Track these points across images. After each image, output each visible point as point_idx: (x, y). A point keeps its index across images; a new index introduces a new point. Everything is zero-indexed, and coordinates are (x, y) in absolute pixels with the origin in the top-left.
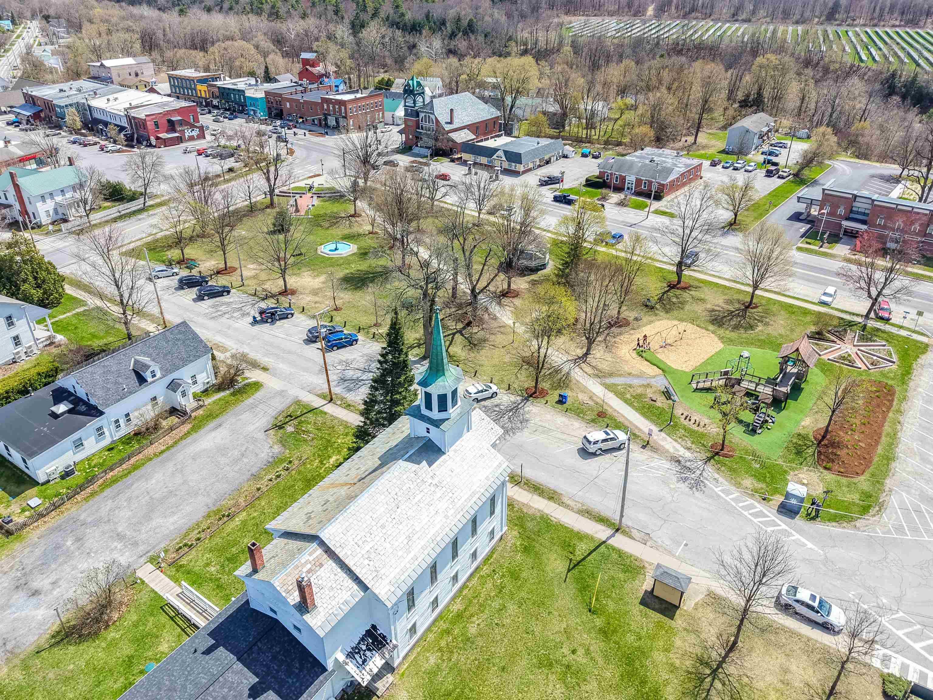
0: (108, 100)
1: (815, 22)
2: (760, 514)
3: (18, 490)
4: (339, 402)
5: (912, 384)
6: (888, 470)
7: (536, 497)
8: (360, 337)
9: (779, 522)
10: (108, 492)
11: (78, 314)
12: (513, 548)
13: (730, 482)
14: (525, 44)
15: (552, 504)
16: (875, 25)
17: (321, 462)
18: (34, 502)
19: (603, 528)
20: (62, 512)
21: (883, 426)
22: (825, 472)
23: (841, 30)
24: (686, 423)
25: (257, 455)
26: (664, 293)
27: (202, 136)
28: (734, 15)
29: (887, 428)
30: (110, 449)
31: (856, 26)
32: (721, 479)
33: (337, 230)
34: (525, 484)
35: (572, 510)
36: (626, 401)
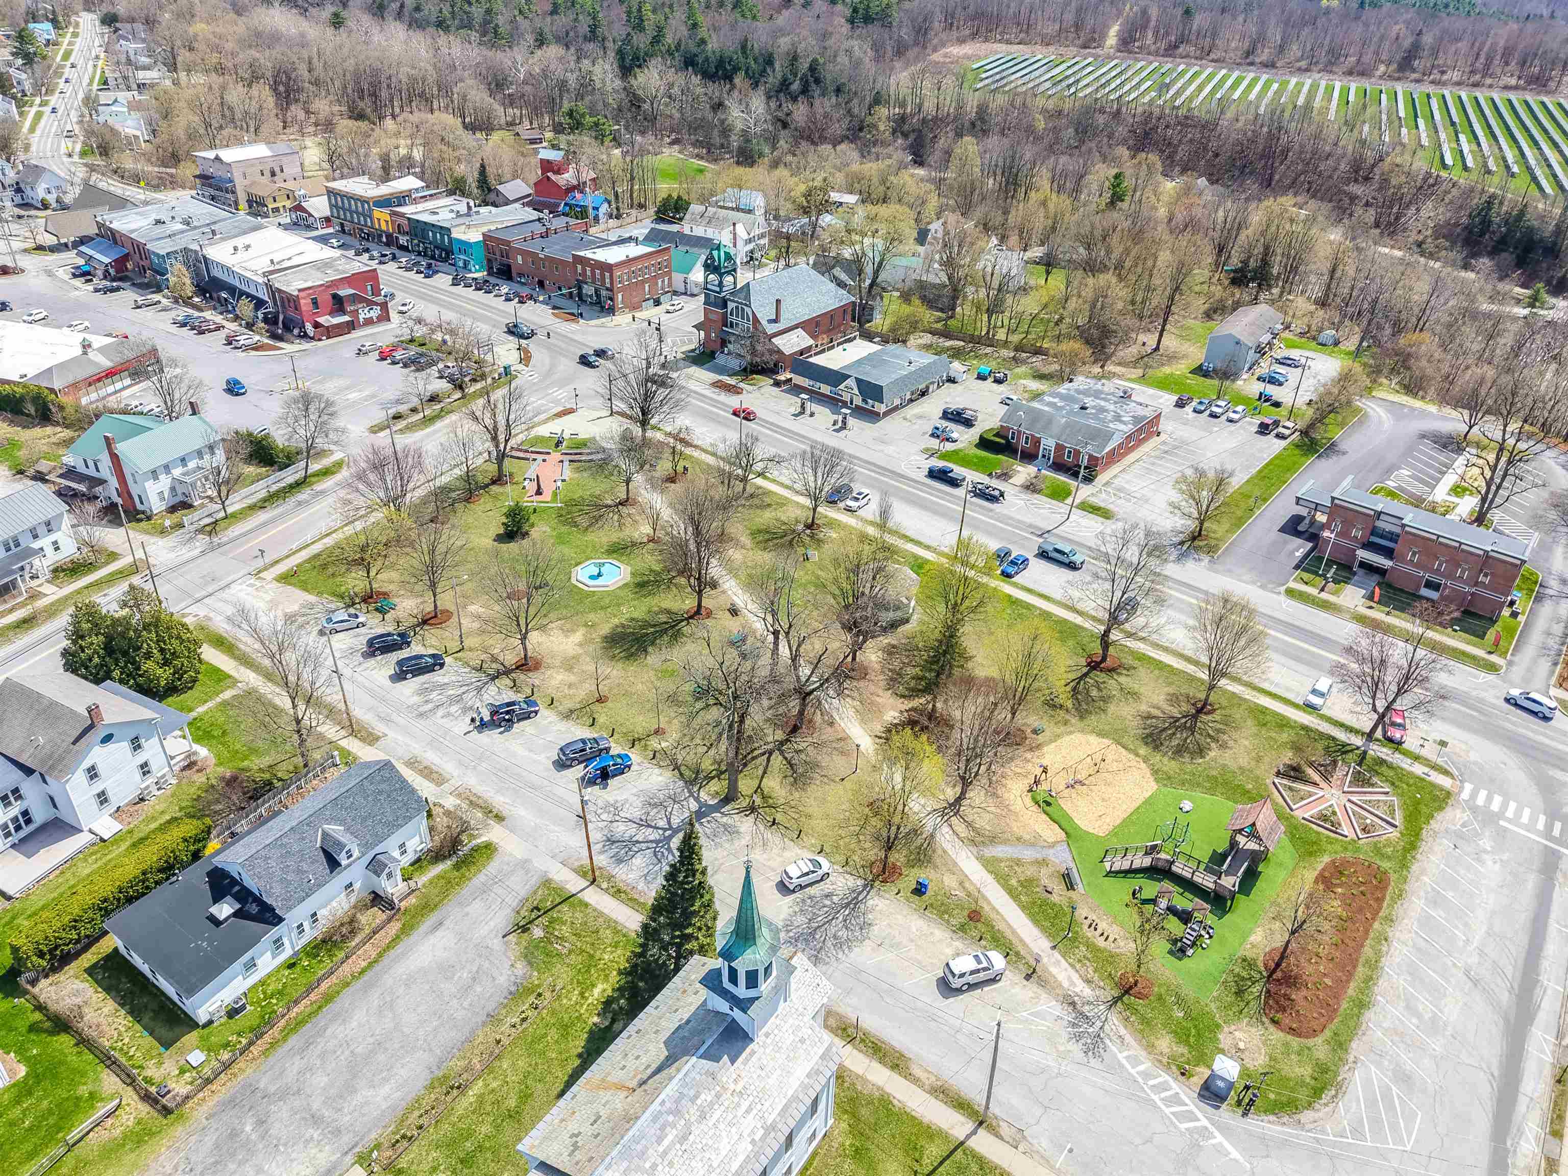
0: (236, 249)
1: (1378, 73)
2: (1175, 1100)
3: (170, 1035)
4: (605, 885)
5: (1415, 868)
6: (1357, 1026)
7: (876, 1065)
8: (635, 757)
9: (1199, 1115)
10: (294, 1041)
11: (225, 704)
12: (841, 1152)
13: (1139, 1042)
14: (903, 105)
15: (895, 1077)
16: (1476, 85)
17: (582, 994)
18: (196, 1057)
19: (962, 1119)
20: (235, 1075)
21: (1362, 946)
22: (1272, 1028)
23: (1419, 91)
24: (1090, 933)
25: (494, 979)
26: (1081, 678)
27: (385, 317)
28: (1248, 54)
29: (1367, 951)
30: (291, 966)
31: (1443, 84)
32: (1128, 1038)
33: (601, 533)
34: (862, 1041)
35: (922, 1086)
36: (1010, 891)
